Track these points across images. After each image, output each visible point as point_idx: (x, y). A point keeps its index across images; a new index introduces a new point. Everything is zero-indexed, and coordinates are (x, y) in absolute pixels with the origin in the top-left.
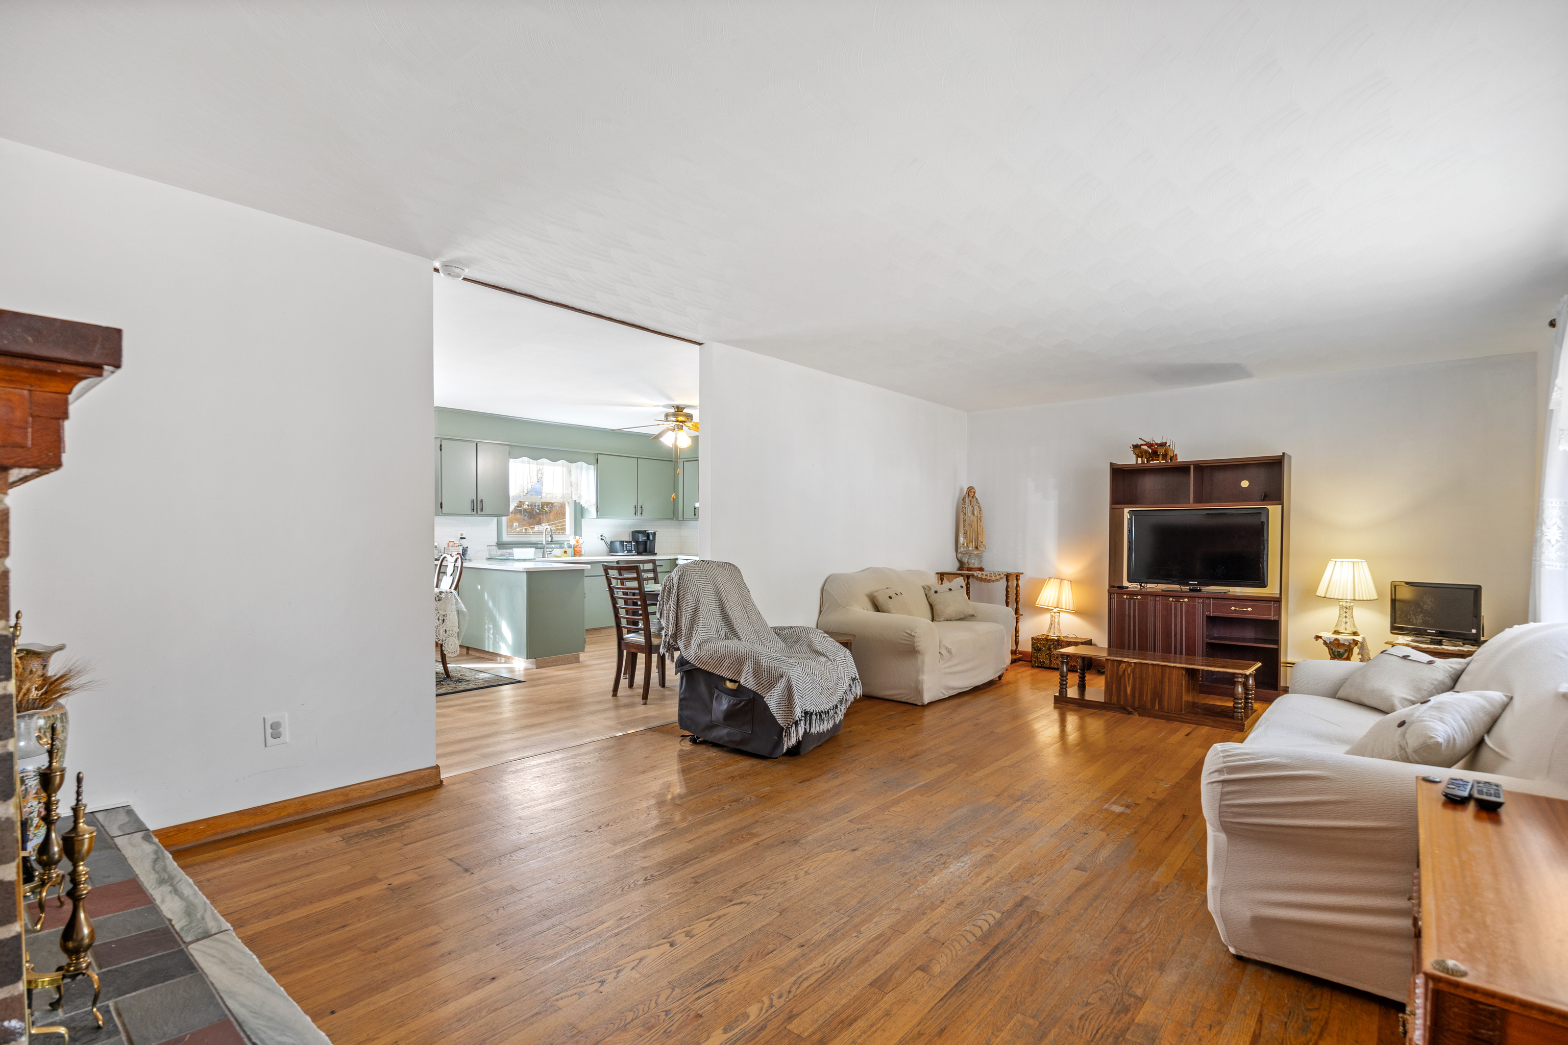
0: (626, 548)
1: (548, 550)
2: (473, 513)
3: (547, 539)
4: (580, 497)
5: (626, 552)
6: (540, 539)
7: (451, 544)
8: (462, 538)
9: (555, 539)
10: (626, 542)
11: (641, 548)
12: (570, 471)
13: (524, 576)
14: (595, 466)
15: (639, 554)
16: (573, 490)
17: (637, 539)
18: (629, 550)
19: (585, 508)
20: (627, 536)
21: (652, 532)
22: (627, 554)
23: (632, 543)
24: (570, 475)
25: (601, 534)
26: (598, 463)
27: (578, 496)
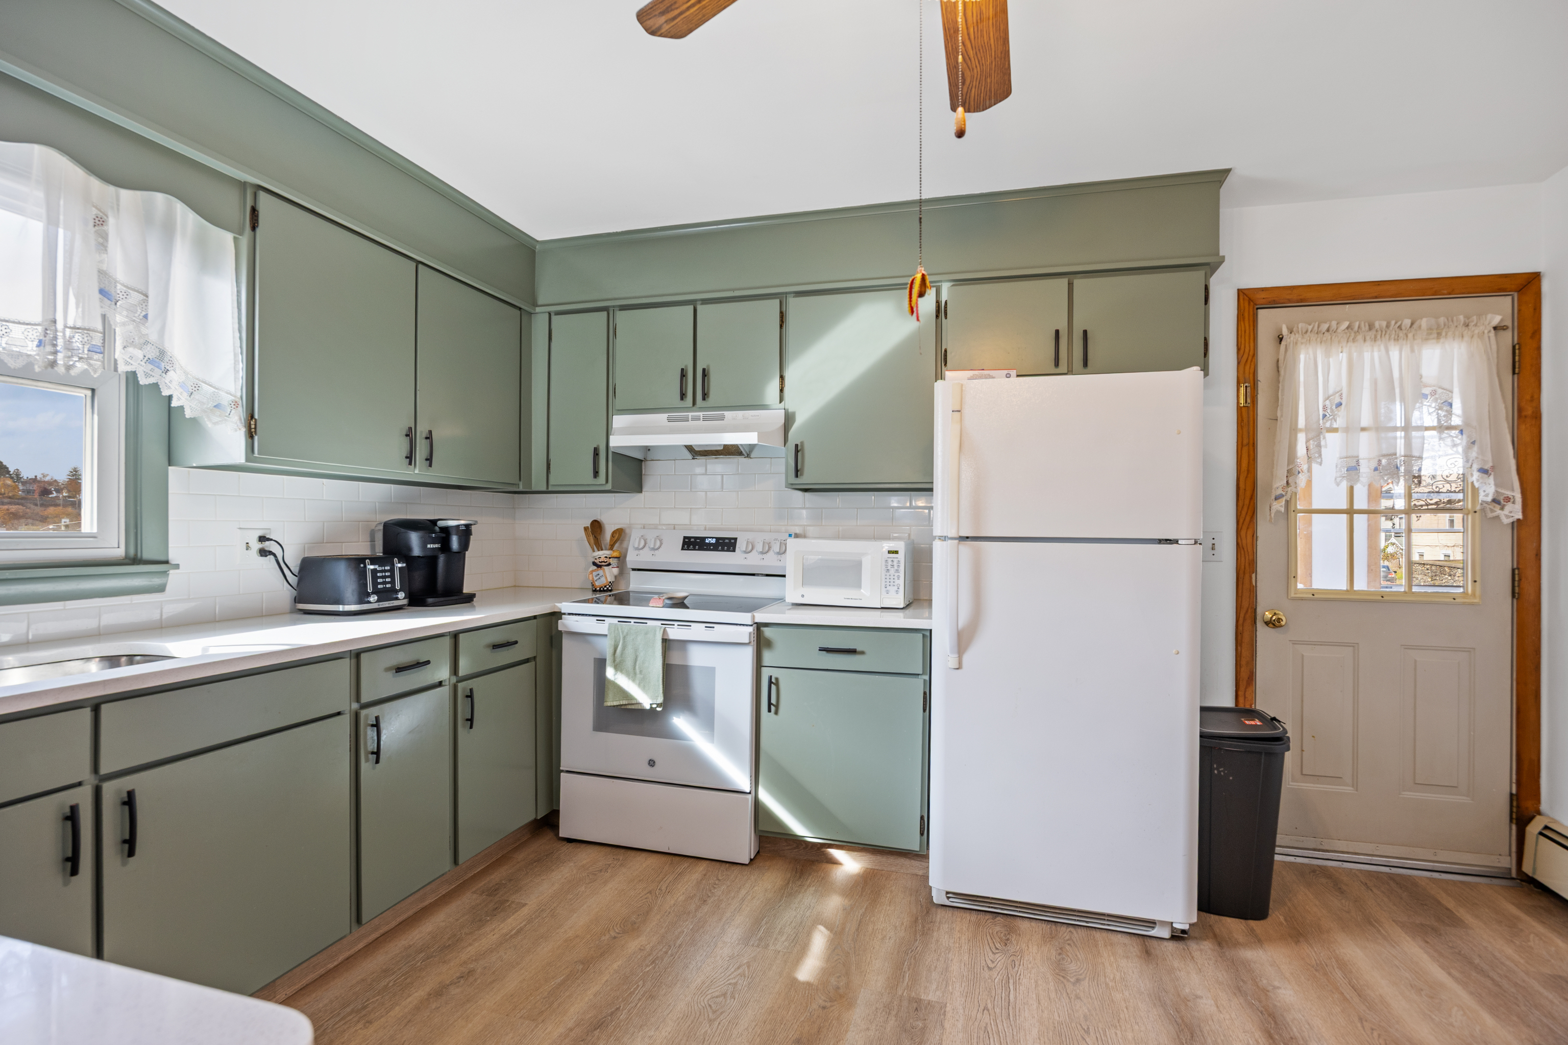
0: (375, 584)
4: (157, 358)
5: (373, 598)
10: (374, 560)
11: (419, 577)
14: (245, 241)
15: (415, 602)
16: (119, 318)
17: (410, 549)
18: (385, 590)
19: (188, 414)
20: (372, 540)
21: (458, 526)
22: (375, 606)
23: (393, 565)
24: (102, 245)
25: (261, 533)
26: (254, 228)
27: (152, 353)
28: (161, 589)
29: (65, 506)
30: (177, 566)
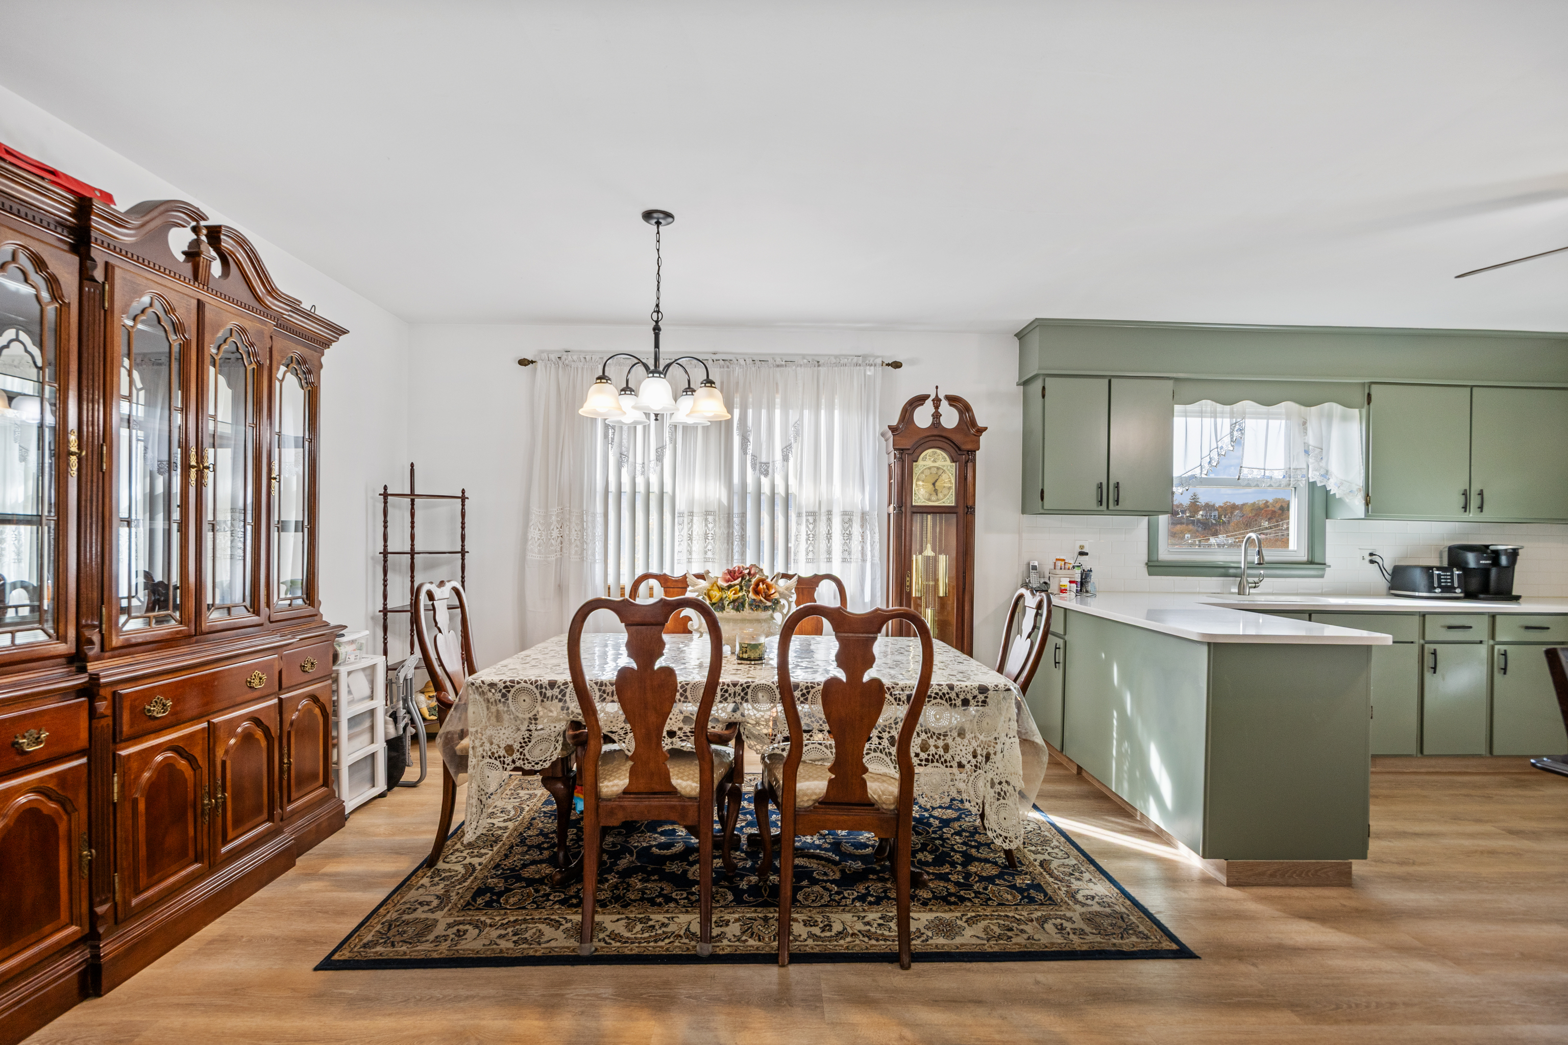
0: (1440, 582)
1: (1250, 580)
2: (1101, 508)
3: (1249, 558)
4: (1326, 474)
5: (1438, 590)
6: (1235, 558)
7: (1059, 564)
8: (1082, 554)
9: (1267, 558)
10: (1438, 569)
11: (1474, 583)
12: (1305, 423)
13: (1203, 654)
14: (1364, 411)
15: (1469, 595)
16: (1310, 462)
17: (1467, 563)
18: (1446, 587)
19: (1337, 496)
20: (1441, 557)
21: (1506, 550)
22: (1440, 595)
23: (1452, 572)
24: (1305, 430)
25: (1370, 551)
26: (1369, 403)
27: (1323, 472)
28: (1322, 576)
29: (1187, 524)
30: (1329, 566)
